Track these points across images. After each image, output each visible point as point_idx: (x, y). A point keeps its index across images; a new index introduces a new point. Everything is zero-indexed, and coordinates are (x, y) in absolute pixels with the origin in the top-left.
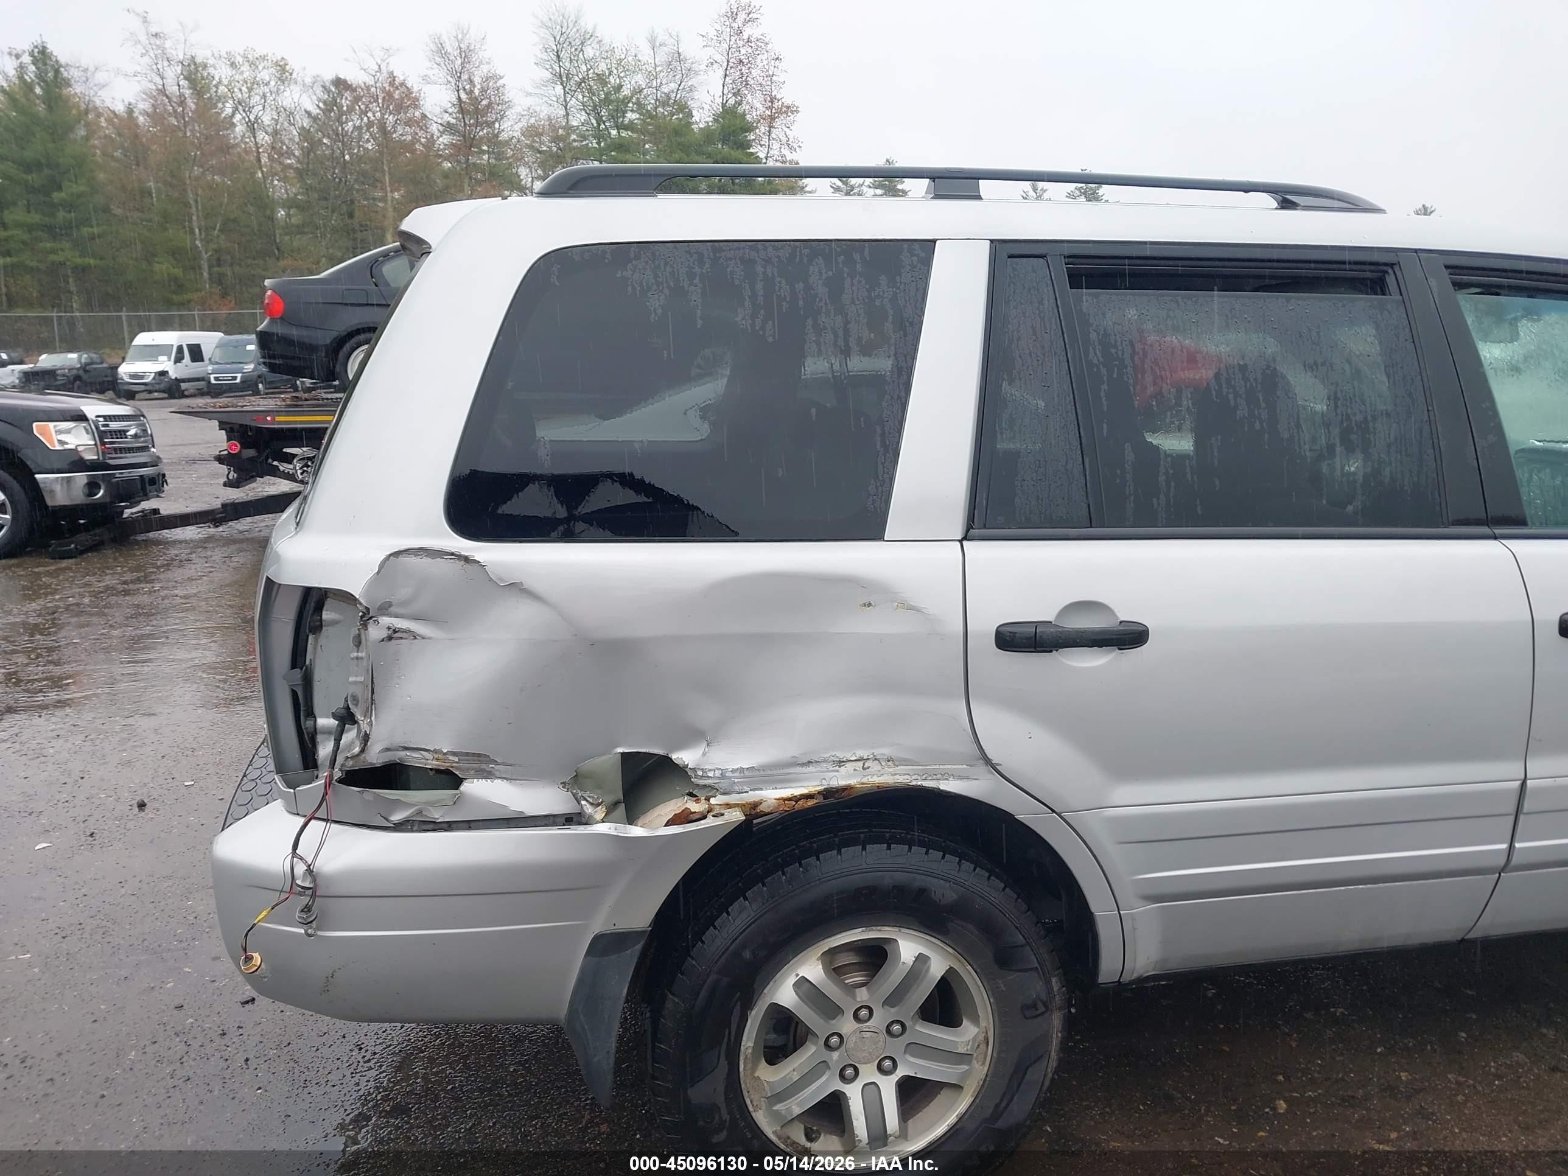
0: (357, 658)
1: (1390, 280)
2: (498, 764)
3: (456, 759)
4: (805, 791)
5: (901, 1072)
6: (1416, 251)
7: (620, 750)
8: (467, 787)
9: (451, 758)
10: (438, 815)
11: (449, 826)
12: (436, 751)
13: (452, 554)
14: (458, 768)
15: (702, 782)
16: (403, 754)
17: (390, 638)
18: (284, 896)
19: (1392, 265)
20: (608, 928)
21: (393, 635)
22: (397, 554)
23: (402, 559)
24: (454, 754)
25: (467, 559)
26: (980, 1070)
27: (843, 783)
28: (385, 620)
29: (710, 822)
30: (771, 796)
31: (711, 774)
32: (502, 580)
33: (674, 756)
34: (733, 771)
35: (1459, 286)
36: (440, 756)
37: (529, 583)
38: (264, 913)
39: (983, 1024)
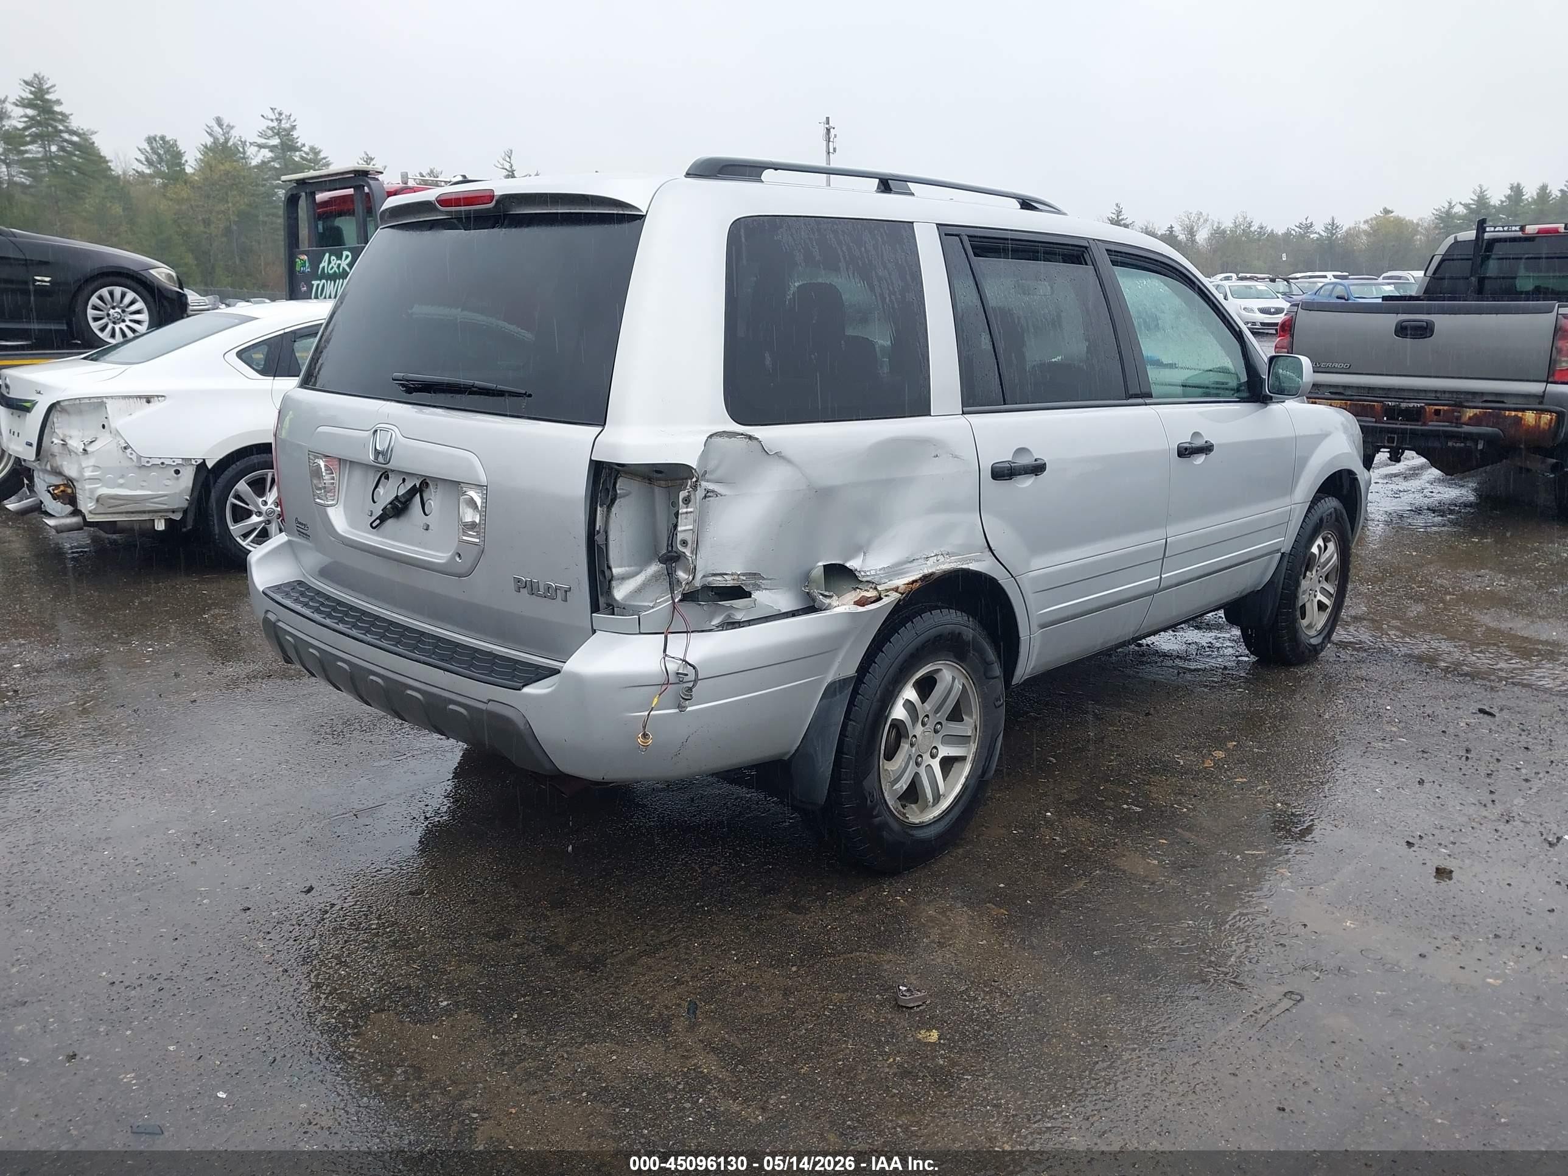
0: (687, 513)
1: (1086, 256)
2: (764, 579)
3: (744, 578)
4: (914, 578)
5: (940, 756)
6: (1094, 240)
7: (821, 564)
8: (756, 595)
9: (742, 577)
10: (739, 616)
11: (750, 623)
12: (732, 574)
13: (742, 434)
14: (745, 585)
15: (864, 579)
16: (711, 579)
17: (705, 497)
18: (664, 687)
19: (1086, 248)
20: (837, 677)
21: (708, 494)
22: (711, 436)
23: (714, 439)
24: (744, 574)
25: (750, 437)
26: (973, 747)
27: (930, 571)
28: (704, 484)
29: (885, 601)
30: (901, 582)
31: (868, 573)
32: (771, 451)
33: (848, 565)
34: (880, 570)
35: (1115, 263)
36: (736, 577)
37: (788, 452)
38: (656, 700)
39: (974, 717)
